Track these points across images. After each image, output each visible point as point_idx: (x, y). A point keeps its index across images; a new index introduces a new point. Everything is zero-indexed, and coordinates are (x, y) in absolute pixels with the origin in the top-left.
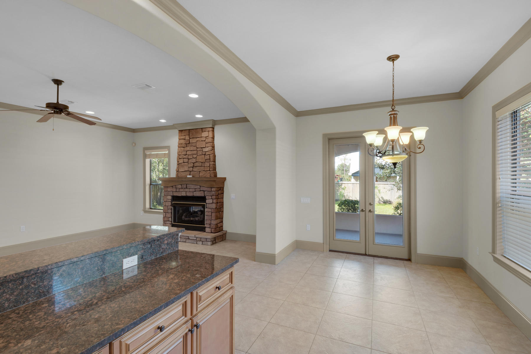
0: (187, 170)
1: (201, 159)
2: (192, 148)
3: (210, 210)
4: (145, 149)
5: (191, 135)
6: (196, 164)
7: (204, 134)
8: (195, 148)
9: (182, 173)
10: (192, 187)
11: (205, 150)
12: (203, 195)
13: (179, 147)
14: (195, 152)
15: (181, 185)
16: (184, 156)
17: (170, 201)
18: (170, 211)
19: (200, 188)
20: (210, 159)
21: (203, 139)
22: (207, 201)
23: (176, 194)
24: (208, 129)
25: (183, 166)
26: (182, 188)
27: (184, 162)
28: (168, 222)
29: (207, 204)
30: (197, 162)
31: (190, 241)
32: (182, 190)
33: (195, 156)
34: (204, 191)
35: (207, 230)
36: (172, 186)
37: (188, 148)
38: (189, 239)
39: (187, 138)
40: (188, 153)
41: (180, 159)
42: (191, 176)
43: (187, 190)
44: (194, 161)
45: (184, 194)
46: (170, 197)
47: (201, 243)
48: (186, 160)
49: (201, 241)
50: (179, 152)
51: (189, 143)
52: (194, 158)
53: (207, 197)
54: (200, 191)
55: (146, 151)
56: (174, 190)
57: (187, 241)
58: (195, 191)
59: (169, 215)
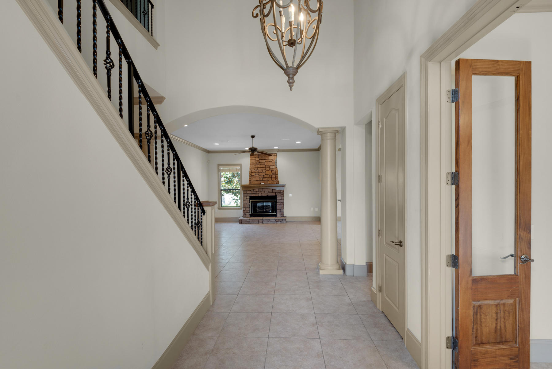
0: (258, 180)
1: (269, 173)
2: (262, 166)
3: (280, 204)
4: (219, 165)
5: (260, 157)
6: (265, 176)
7: (271, 158)
8: (264, 166)
9: (254, 182)
10: (267, 190)
11: (271, 167)
12: (275, 195)
13: (250, 165)
14: (265, 168)
15: (258, 189)
16: (256, 171)
17: (249, 199)
18: (248, 206)
19: (272, 191)
20: (275, 173)
21: (271, 160)
22: (278, 198)
23: (253, 195)
24: (274, 155)
25: (254, 177)
26: (258, 191)
27: (255, 175)
28: (248, 213)
29: (277, 201)
30: (266, 175)
31: (271, 222)
32: (259, 192)
33: (264, 171)
34: (275, 192)
35: (278, 215)
36: (251, 190)
37: (258, 166)
38: (270, 221)
39: (257, 159)
40: (258, 169)
41: (252, 172)
42: (263, 184)
43: (262, 192)
44: (264, 174)
45: (260, 195)
46: (249, 197)
47: (279, 222)
48: (257, 174)
49: (279, 221)
50: (252, 168)
51: (259, 163)
52: (264, 172)
53: (277, 196)
54: (273, 192)
55: (220, 167)
56: (253, 192)
57: (269, 222)
58: (269, 193)
59: (248, 209)
